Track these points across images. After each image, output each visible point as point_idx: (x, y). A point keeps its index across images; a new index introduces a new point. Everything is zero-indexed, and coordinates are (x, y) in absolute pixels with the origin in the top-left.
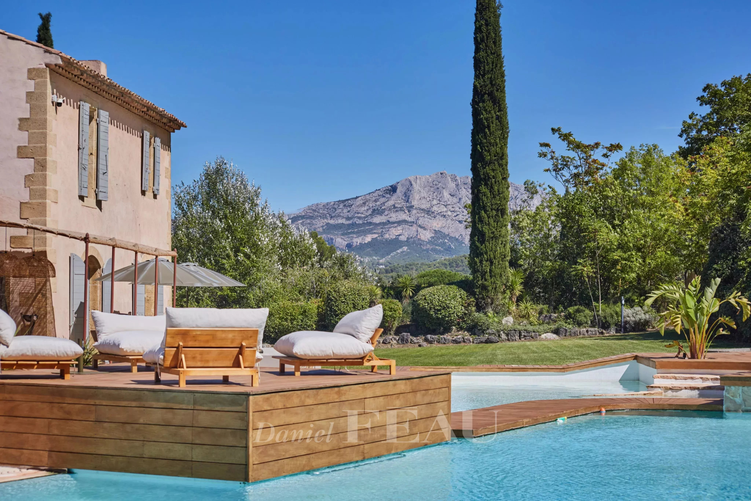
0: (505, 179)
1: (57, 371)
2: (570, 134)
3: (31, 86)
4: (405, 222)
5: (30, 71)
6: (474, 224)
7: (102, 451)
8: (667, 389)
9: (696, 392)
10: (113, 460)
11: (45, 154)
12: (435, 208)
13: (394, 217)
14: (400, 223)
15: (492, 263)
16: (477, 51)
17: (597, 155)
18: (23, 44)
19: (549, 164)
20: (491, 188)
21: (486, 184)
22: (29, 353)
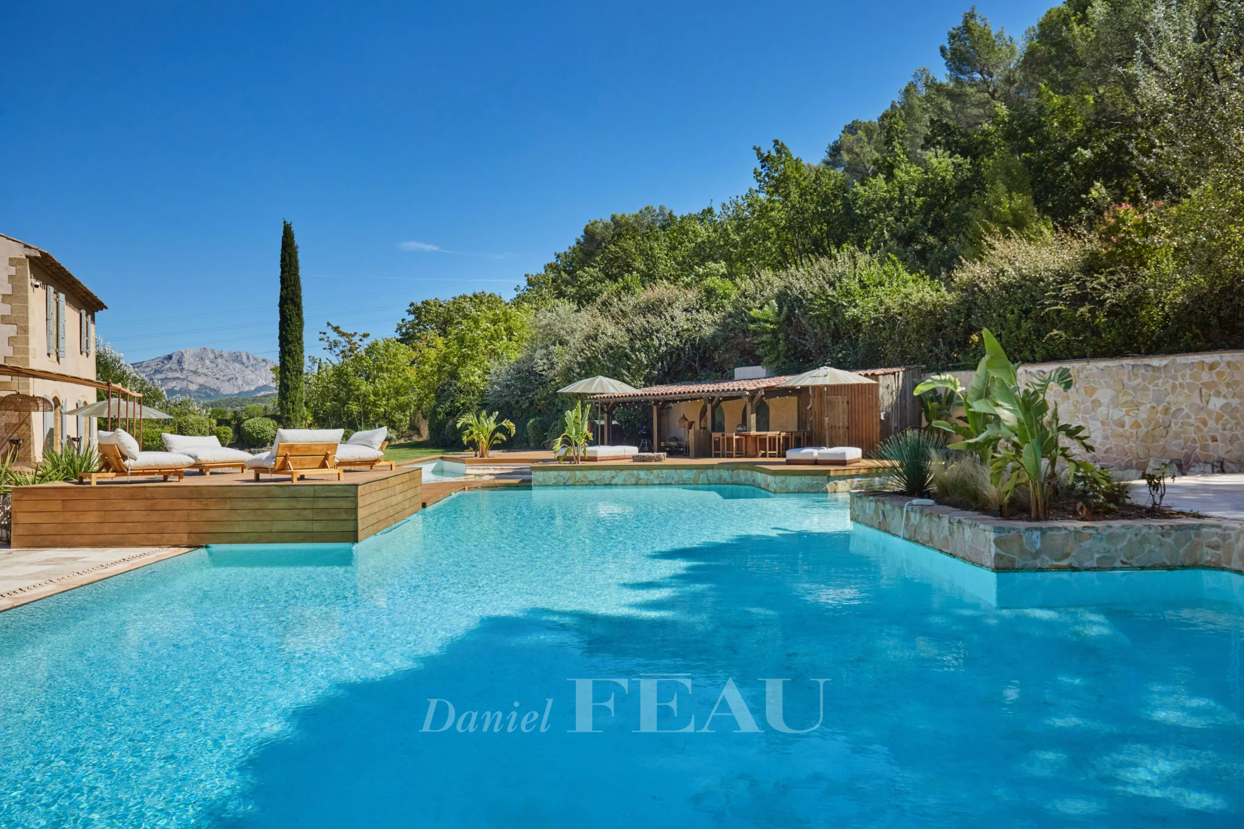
0: (302, 352)
1: (161, 477)
2: (338, 327)
3: (13, 271)
4: (178, 378)
5: (10, 259)
6: (281, 379)
7: (237, 530)
8: (476, 475)
9: (492, 477)
10: (246, 536)
11: (27, 322)
12: (200, 370)
13: (170, 375)
14: (174, 379)
15: (294, 404)
16: (282, 273)
17: (356, 339)
18: (5, 239)
19: (326, 345)
20: (293, 358)
21: (289, 355)
22: (153, 464)
